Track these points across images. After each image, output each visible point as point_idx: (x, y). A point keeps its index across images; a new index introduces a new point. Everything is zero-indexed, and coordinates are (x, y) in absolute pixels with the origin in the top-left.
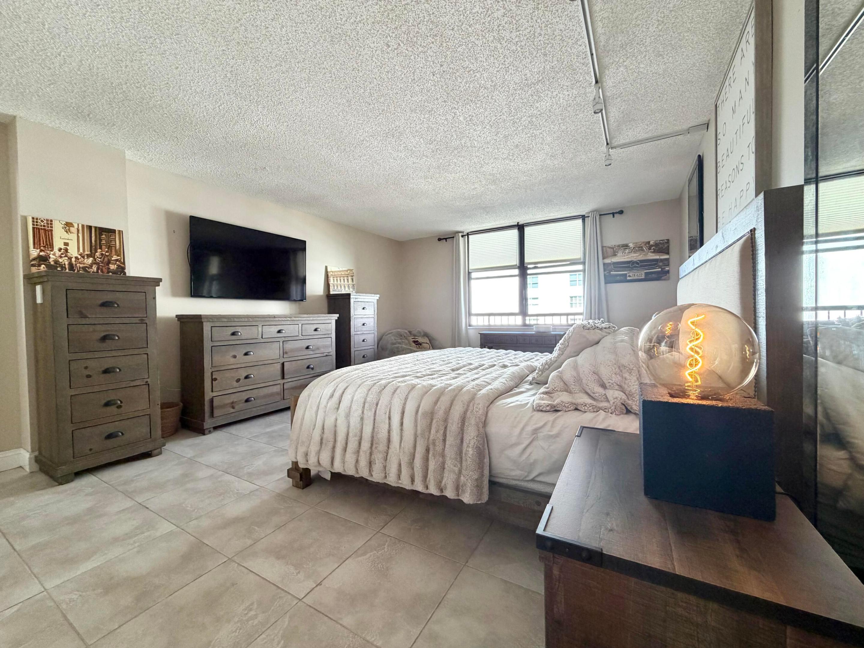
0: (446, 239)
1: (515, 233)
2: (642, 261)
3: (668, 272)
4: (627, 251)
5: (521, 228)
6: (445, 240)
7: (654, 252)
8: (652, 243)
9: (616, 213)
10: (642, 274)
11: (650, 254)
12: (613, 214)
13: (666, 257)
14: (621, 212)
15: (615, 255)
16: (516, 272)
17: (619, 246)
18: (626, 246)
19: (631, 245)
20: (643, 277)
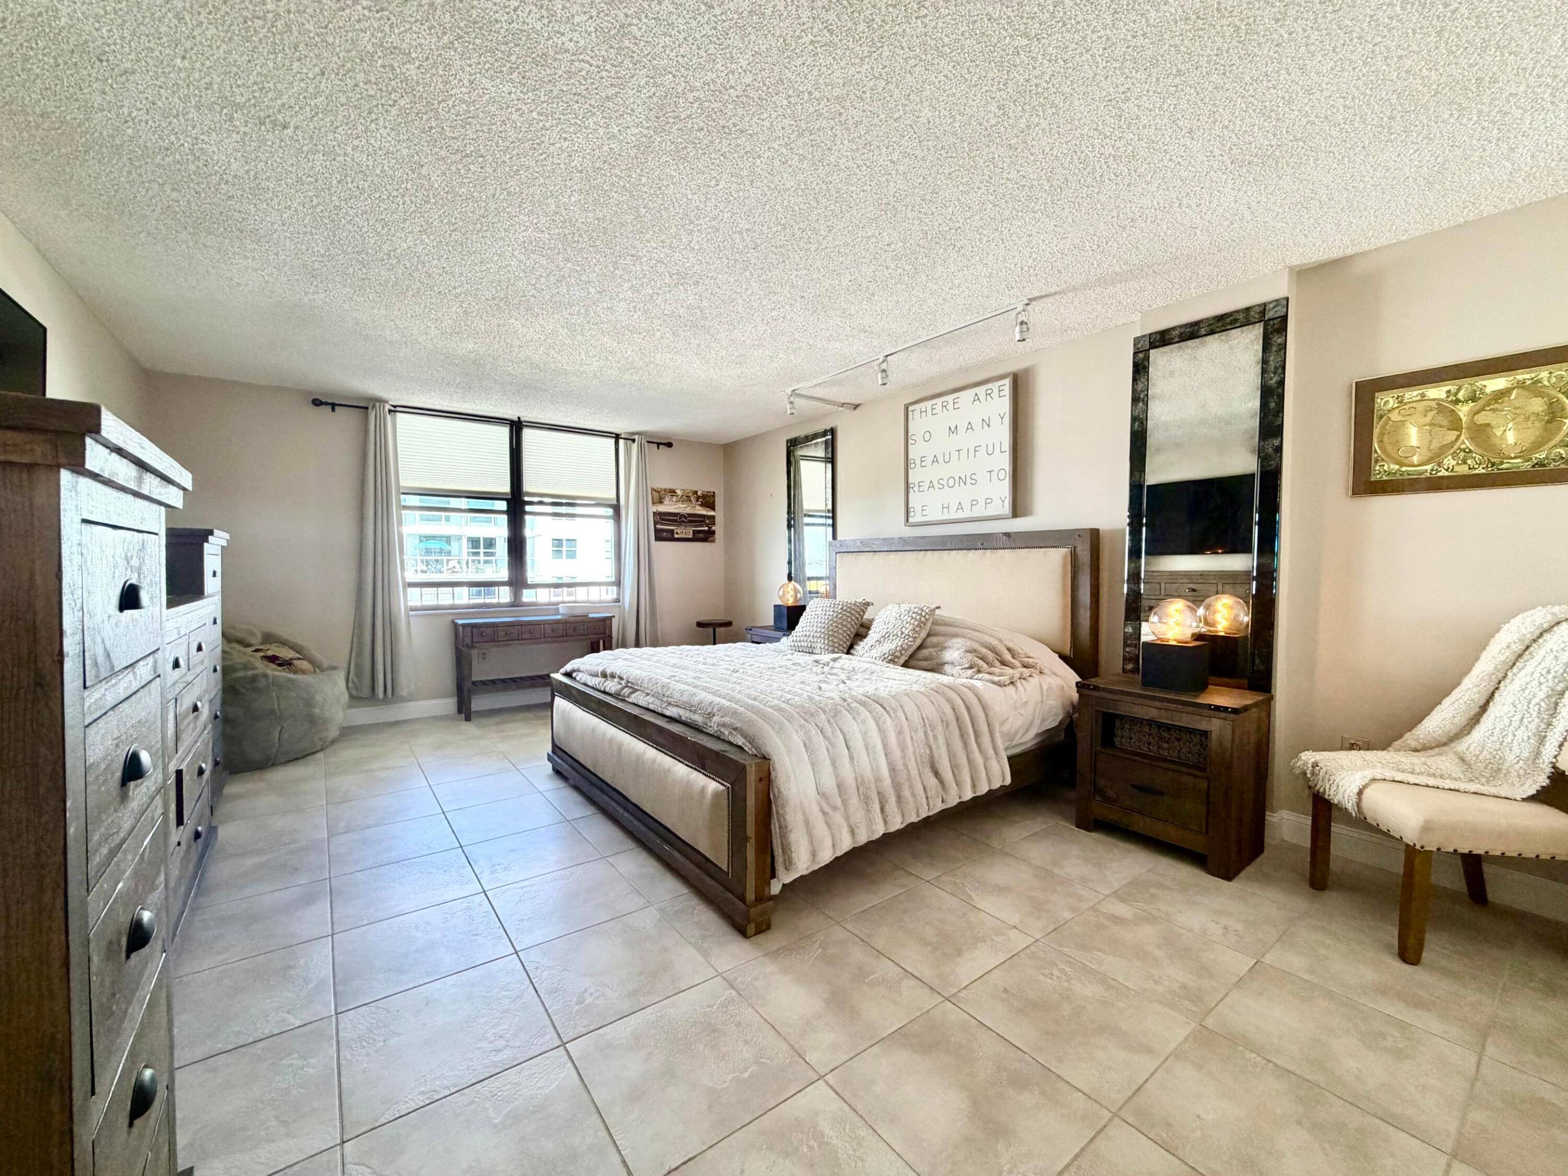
0: (333, 406)
1: (504, 432)
2: (690, 515)
3: (714, 532)
4: (674, 499)
5: (516, 427)
6: (329, 408)
7: (701, 505)
8: (699, 493)
9: (661, 444)
10: (688, 532)
11: (698, 507)
12: (659, 444)
13: (711, 513)
14: (669, 445)
15: (661, 502)
16: (503, 505)
17: (665, 490)
18: (673, 492)
19: (679, 492)
20: (691, 536)
